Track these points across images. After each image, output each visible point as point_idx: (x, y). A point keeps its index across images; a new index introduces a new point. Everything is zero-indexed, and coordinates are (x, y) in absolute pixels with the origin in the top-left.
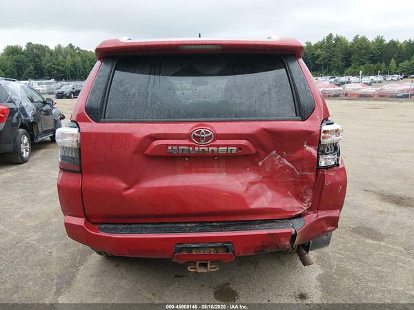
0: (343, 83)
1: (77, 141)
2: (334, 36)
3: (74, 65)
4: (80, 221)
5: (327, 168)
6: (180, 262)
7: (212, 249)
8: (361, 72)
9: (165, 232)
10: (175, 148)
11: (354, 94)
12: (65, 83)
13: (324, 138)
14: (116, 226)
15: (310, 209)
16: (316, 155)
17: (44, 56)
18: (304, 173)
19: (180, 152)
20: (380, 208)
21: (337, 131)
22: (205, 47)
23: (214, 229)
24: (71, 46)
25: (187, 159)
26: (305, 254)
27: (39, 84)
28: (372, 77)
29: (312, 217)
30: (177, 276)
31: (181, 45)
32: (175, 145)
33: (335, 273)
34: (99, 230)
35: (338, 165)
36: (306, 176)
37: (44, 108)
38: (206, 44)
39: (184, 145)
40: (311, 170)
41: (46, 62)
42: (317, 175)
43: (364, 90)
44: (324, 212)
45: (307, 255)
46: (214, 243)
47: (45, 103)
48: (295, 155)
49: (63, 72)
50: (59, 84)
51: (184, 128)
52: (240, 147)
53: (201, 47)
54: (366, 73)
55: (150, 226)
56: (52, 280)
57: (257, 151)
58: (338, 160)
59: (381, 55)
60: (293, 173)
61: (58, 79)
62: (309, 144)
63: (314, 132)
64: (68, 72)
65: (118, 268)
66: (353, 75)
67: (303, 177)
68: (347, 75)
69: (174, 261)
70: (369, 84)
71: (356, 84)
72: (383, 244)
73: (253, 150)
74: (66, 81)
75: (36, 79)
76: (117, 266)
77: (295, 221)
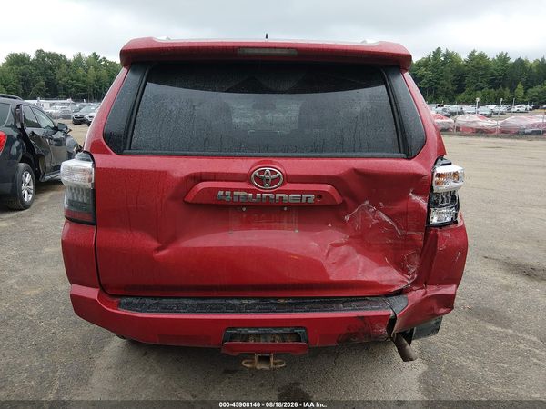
0: (453, 114)
1: (90, 180)
2: (444, 51)
3: (98, 81)
4: (92, 293)
5: (441, 226)
6: (231, 354)
7: (277, 337)
8: (478, 100)
9: (211, 310)
10: (228, 193)
11: (468, 129)
12: (86, 104)
13: (437, 183)
14: (142, 301)
15: (415, 283)
16: (425, 208)
17: (59, 68)
18: (409, 233)
19: (236, 199)
20: (505, 282)
21: (455, 174)
22: (273, 52)
23: (281, 308)
24: (95, 56)
25: (244, 209)
26: (405, 345)
27: (51, 105)
28: (492, 107)
29: (418, 294)
30: (227, 371)
31: (240, 47)
32: (228, 189)
33: (444, 371)
34: (119, 305)
35: (456, 222)
36: (411, 237)
37: (55, 136)
38: (275, 48)
39: (241, 190)
40: (418, 230)
41: (61, 77)
42: (426, 235)
43: (481, 123)
44: (435, 287)
45: (408, 346)
46: (281, 328)
47: (56, 129)
48: (397, 207)
49: (84, 90)
50: (78, 105)
51: (241, 166)
52: (319, 195)
53: (267, 51)
54: (484, 102)
55: (190, 302)
56: (55, 371)
57: (344, 201)
58: (456, 214)
59: (504, 78)
60: (393, 233)
61: (77, 98)
62: (416, 193)
63: (424, 176)
64: (90, 91)
65: (145, 357)
66: (467, 102)
67: (407, 238)
68: (459, 103)
69: (222, 351)
70: (489, 116)
71: (471, 115)
72: (510, 331)
73: (338, 199)
74: (87, 101)
75: (47, 98)
76: (145, 354)
77: (394, 299)
